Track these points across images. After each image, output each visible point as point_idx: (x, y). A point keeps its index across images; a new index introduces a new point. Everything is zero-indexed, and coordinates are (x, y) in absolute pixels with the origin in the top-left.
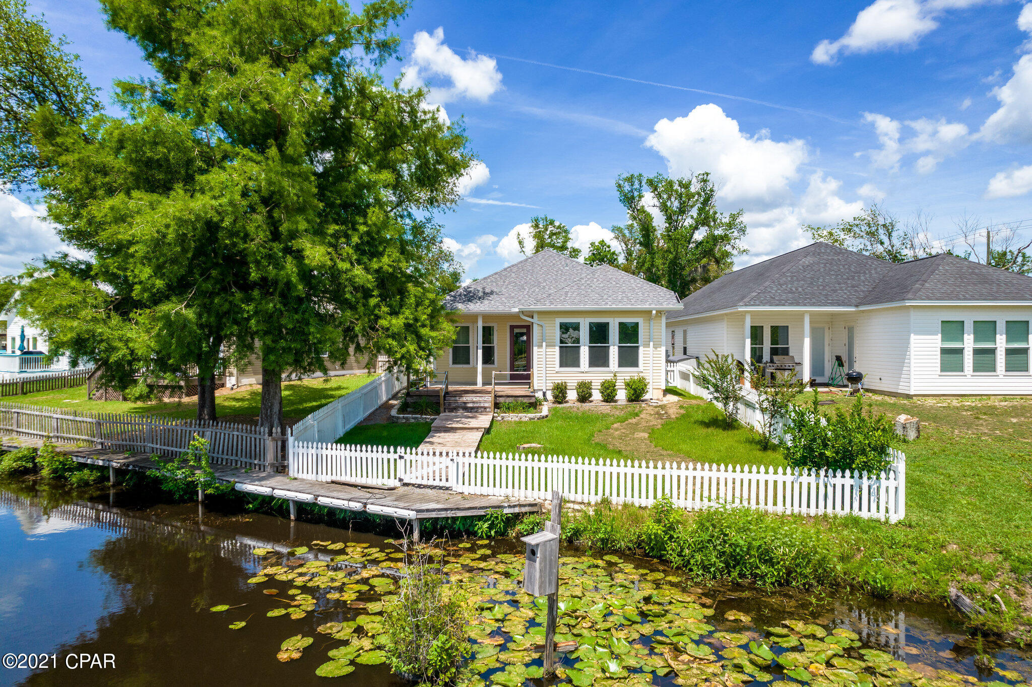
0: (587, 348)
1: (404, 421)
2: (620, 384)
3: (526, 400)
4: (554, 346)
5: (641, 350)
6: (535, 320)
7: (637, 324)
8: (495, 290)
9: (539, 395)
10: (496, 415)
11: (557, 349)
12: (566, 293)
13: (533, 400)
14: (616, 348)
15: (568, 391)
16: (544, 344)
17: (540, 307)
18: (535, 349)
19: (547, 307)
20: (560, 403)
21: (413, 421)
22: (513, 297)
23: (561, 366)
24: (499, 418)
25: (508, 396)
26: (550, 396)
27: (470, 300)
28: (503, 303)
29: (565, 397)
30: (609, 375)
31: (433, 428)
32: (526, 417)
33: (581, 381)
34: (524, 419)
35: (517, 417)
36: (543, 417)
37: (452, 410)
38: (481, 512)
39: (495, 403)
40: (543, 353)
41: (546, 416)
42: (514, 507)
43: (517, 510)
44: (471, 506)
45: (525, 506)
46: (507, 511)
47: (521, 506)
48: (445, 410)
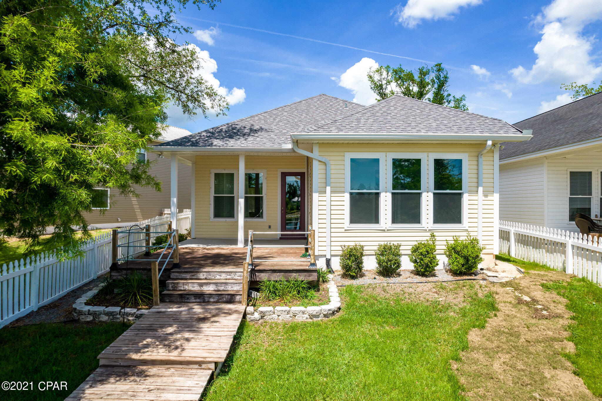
0: (389, 196)
1: (90, 318)
2: (440, 247)
3: (301, 277)
4: (344, 192)
5: (466, 199)
6: (316, 154)
7: (460, 161)
8: (263, 127)
9: (321, 264)
10: (250, 309)
11: (347, 197)
12: (358, 120)
13: (314, 277)
14: (431, 195)
15: (365, 259)
16: (328, 189)
17: (322, 134)
18: (315, 196)
19: (334, 133)
20: (353, 278)
21: (104, 318)
22: (284, 134)
23: (352, 221)
24: (257, 315)
25: (274, 271)
26: (336, 264)
27: (231, 137)
28: (271, 140)
29: (360, 269)
30: (429, 234)
31: (102, 362)
32: (303, 313)
33: (382, 243)
34: (301, 318)
35: (288, 313)
36: (334, 312)
37: (177, 299)
39: (252, 283)
40: (328, 203)
41: (339, 309)
48: (163, 299)
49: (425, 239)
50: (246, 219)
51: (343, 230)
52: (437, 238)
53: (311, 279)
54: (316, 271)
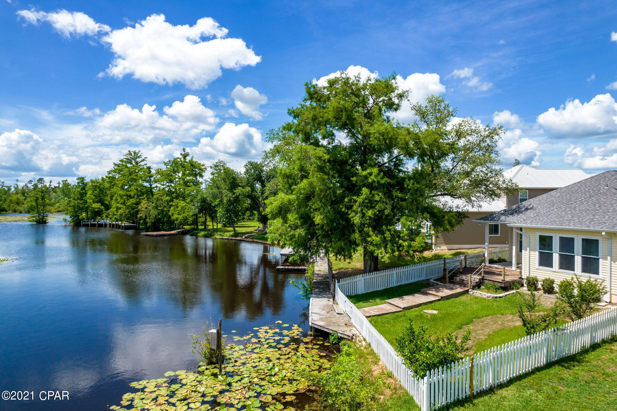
0: (558, 255)
5: (601, 261)
6: (523, 233)
7: (598, 241)
11: (537, 253)
14: (580, 258)
18: (523, 251)
23: (540, 265)
31: (421, 291)
34: (484, 296)
35: (481, 294)
36: (496, 297)
37: (454, 283)
38: (331, 332)
39: (481, 283)
40: (528, 255)
41: (500, 297)
42: (342, 334)
43: (342, 336)
44: (330, 328)
45: (346, 335)
46: (339, 335)
47: (344, 334)
48: (450, 282)
49: (569, 278)
51: (535, 269)
54: (504, 283)
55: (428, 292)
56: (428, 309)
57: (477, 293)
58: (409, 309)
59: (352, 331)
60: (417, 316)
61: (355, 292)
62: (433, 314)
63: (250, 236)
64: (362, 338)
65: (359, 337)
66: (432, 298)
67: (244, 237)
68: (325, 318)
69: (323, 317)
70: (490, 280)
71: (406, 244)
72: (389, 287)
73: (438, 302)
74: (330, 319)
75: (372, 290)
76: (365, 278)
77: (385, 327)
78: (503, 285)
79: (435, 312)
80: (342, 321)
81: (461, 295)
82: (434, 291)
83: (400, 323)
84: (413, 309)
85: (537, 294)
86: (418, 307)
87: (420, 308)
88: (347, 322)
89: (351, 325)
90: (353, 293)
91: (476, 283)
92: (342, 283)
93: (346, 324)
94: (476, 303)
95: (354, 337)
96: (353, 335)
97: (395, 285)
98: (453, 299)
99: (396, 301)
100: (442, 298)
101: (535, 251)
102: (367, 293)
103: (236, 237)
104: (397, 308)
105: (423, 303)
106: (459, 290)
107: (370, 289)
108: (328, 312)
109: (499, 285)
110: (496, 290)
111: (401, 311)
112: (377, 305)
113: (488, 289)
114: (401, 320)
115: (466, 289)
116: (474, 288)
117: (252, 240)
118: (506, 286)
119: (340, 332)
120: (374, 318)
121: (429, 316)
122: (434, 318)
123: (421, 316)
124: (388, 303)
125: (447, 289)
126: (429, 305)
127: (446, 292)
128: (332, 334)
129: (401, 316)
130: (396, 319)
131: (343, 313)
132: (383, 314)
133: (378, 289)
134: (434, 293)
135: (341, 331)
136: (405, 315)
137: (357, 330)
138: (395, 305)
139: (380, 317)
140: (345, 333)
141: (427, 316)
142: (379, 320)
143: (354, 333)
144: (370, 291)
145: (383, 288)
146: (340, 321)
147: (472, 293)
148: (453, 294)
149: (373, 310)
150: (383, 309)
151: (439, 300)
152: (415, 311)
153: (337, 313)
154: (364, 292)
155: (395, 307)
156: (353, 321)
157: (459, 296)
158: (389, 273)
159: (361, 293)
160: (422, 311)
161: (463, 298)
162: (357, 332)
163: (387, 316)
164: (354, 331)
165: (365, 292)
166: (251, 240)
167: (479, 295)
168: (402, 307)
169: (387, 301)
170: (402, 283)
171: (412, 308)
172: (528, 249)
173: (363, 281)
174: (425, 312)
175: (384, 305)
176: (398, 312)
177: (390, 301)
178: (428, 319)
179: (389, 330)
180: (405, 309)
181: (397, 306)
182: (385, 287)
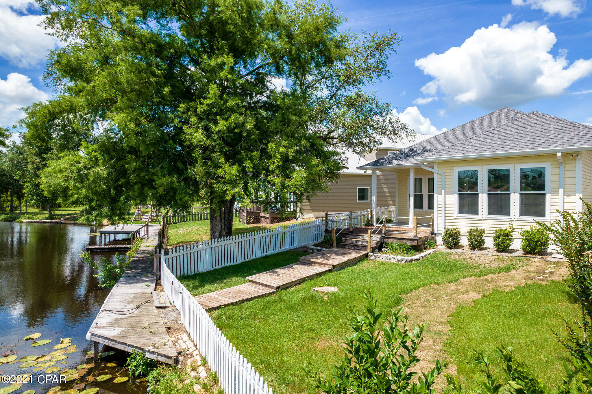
0: (485, 196)
6: (435, 170)
7: (545, 169)
10: (371, 254)
11: (456, 197)
14: (518, 194)
15: (460, 238)
17: (434, 158)
18: (436, 196)
19: (442, 157)
23: (460, 212)
30: (508, 223)
31: (300, 260)
32: (394, 259)
33: (473, 228)
34: (392, 261)
35: (387, 257)
36: (411, 261)
37: (344, 246)
38: (130, 350)
39: (382, 243)
40: (443, 200)
41: (417, 260)
42: (153, 353)
43: (154, 357)
44: (129, 341)
45: (162, 355)
46: (148, 355)
47: (159, 354)
48: (338, 246)
49: (505, 226)
50: (416, 210)
51: (453, 218)
52: (514, 227)
53: (414, 244)
54: (417, 240)
55: (311, 260)
56: (318, 285)
57: (383, 257)
58: (287, 288)
59: (180, 342)
60: (304, 299)
61: (196, 270)
62: (332, 294)
63: (72, 217)
64: (198, 358)
65: (192, 356)
66: (319, 269)
67: (62, 219)
68: (127, 318)
69: (125, 316)
70: (395, 238)
71: (278, 181)
72: (249, 259)
73: (330, 274)
74: (137, 320)
75: (223, 265)
76: (212, 246)
77: (247, 326)
78: (415, 243)
79: (333, 289)
80: (161, 322)
81: (359, 262)
82: (321, 258)
83: (276, 315)
84: (293, 289)
85: (463, 251)
86: (300, 284)
87: (304, 285)
88: (174, 322)
89: (181, 329)
90: (193, 271)
91: (377, 243)
92: (173, 255)
93: (169, 328)
94: (388, 270)
95: (181, 358)
96: (179, 353)
97: (258, 256)
98: (350, 268)
99: (264, 277)
100: (334, 267)
101: (453, 193)
102: (215, 270)
103: (52, 219)
104: (266, 288)
105: (308, 277)
106: (354, 255)
107: (220, 264)
108: (138, 307)
109: (409, 243)
110: (407, 250)
111: (273, 293)
112: (231, 286)
113: (394, 250)
114: (277, 308)
115: (365, 252)
116: (374, 250)
117: (73, 222)
118: (419, 244)
119: (150, 348)
120: (226, 309)
121: (326, 298)
122: (334, 299)
123: (312, 298)
124: (250, 281)
125: (337, 254)
126: (317, 280)
127: (337, 260)
128: (133, 355)
129: (275, 302)
130: (267, 308)
131: (169, 305)
132: (243, 301)
133: (232, 264)
134: (321, 261)
135: (153, 345)
136: (281, 300)
137: (191, 339)
138: (261, 284)
139: (236, 307)
140: (162, 351)
141: (322, 298)
142: (236, 312)
143: (183, 346)
144: (220, 267)
145: (241, 261)
146: (157, 323)
147: (373, 257)
148: (349, 260)
149: (224, 295)
150: (242, 292)
151: (330, 271)
152: (298, 290)
153: (157, 307)
154: (210, 268)
155: (263, 287)
156: (184, 320)
157: (356, 263)
158: (248, 238)
159: (206, 271)
160: (309, 289)
161: (364, 265)
162: (190, 344)
163: (250, 303)
164: (185, 344)
165: (212, 269)
166: (71, 222)
167: (385, 260)
168: (276, 286)
169: (248, 278)
170: (269, 253)
171: (291, 287)
172: (443, 191)
173: (208, 250)
174: (317, 291)
175: (244, 285)
176: (268, 295)
177: (253, 278)
178: (326, 303)
179: (258, 333)
180: (278, 288)
181: (266, 286)
182: (243, 260)
